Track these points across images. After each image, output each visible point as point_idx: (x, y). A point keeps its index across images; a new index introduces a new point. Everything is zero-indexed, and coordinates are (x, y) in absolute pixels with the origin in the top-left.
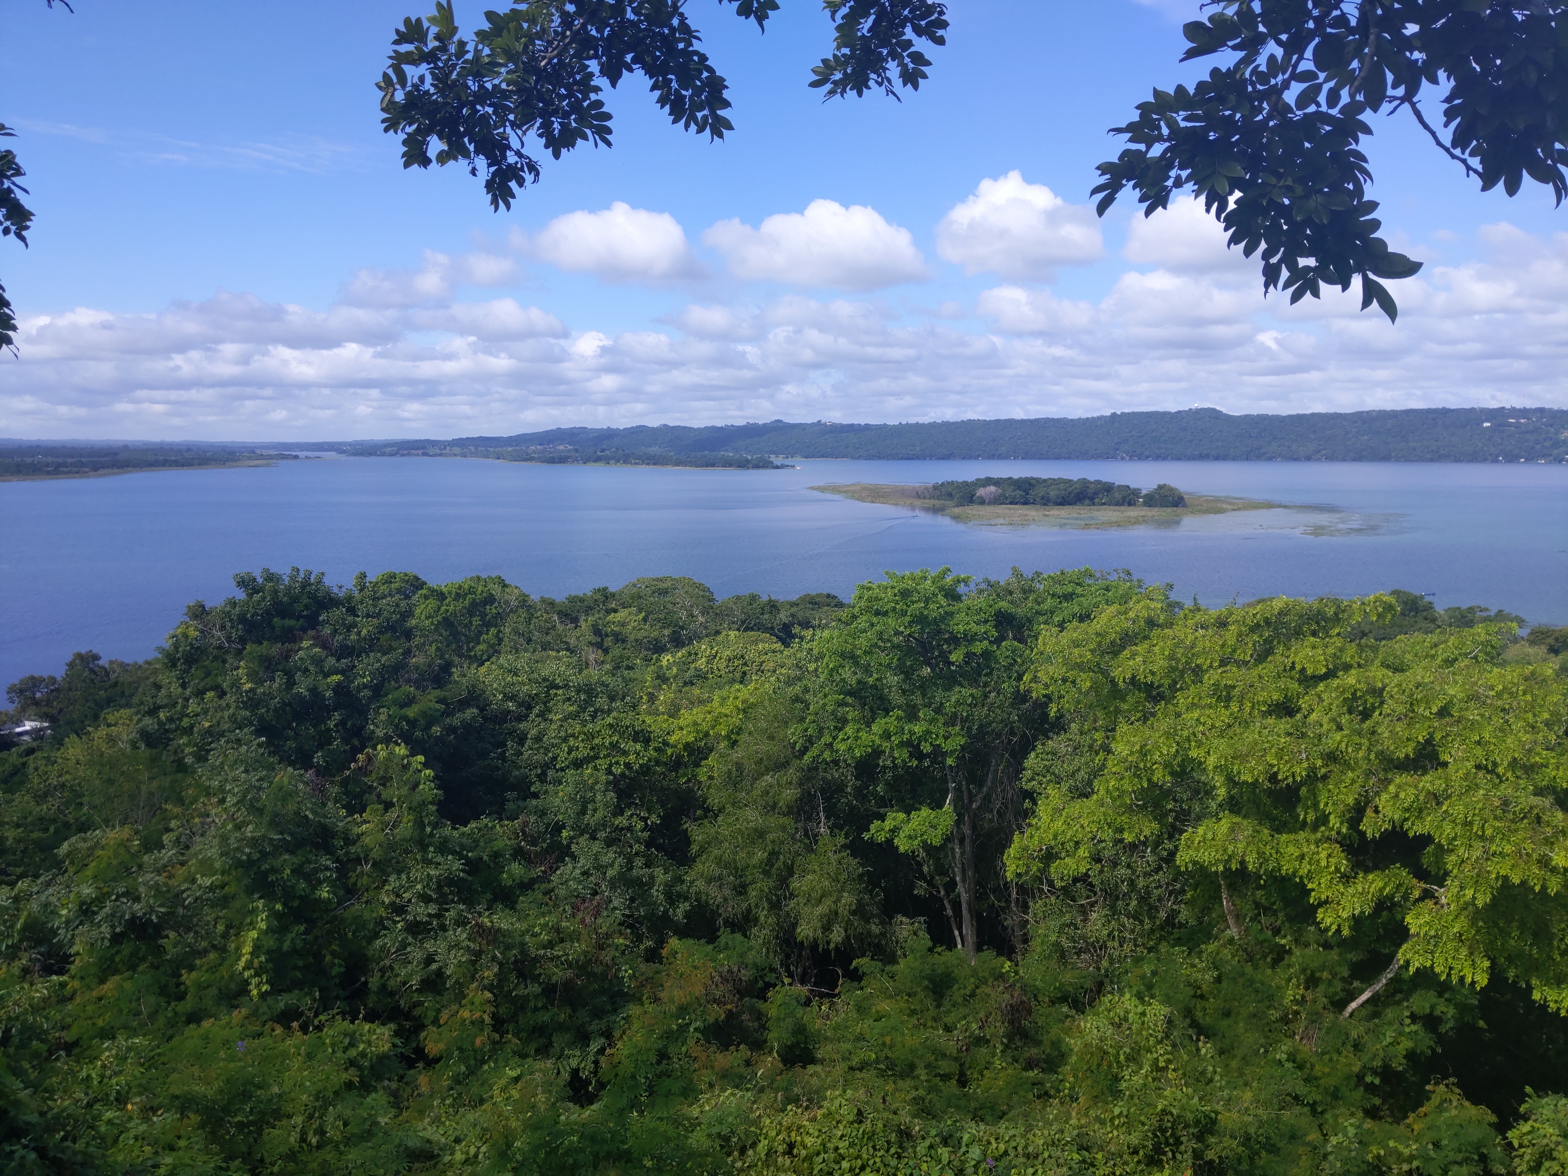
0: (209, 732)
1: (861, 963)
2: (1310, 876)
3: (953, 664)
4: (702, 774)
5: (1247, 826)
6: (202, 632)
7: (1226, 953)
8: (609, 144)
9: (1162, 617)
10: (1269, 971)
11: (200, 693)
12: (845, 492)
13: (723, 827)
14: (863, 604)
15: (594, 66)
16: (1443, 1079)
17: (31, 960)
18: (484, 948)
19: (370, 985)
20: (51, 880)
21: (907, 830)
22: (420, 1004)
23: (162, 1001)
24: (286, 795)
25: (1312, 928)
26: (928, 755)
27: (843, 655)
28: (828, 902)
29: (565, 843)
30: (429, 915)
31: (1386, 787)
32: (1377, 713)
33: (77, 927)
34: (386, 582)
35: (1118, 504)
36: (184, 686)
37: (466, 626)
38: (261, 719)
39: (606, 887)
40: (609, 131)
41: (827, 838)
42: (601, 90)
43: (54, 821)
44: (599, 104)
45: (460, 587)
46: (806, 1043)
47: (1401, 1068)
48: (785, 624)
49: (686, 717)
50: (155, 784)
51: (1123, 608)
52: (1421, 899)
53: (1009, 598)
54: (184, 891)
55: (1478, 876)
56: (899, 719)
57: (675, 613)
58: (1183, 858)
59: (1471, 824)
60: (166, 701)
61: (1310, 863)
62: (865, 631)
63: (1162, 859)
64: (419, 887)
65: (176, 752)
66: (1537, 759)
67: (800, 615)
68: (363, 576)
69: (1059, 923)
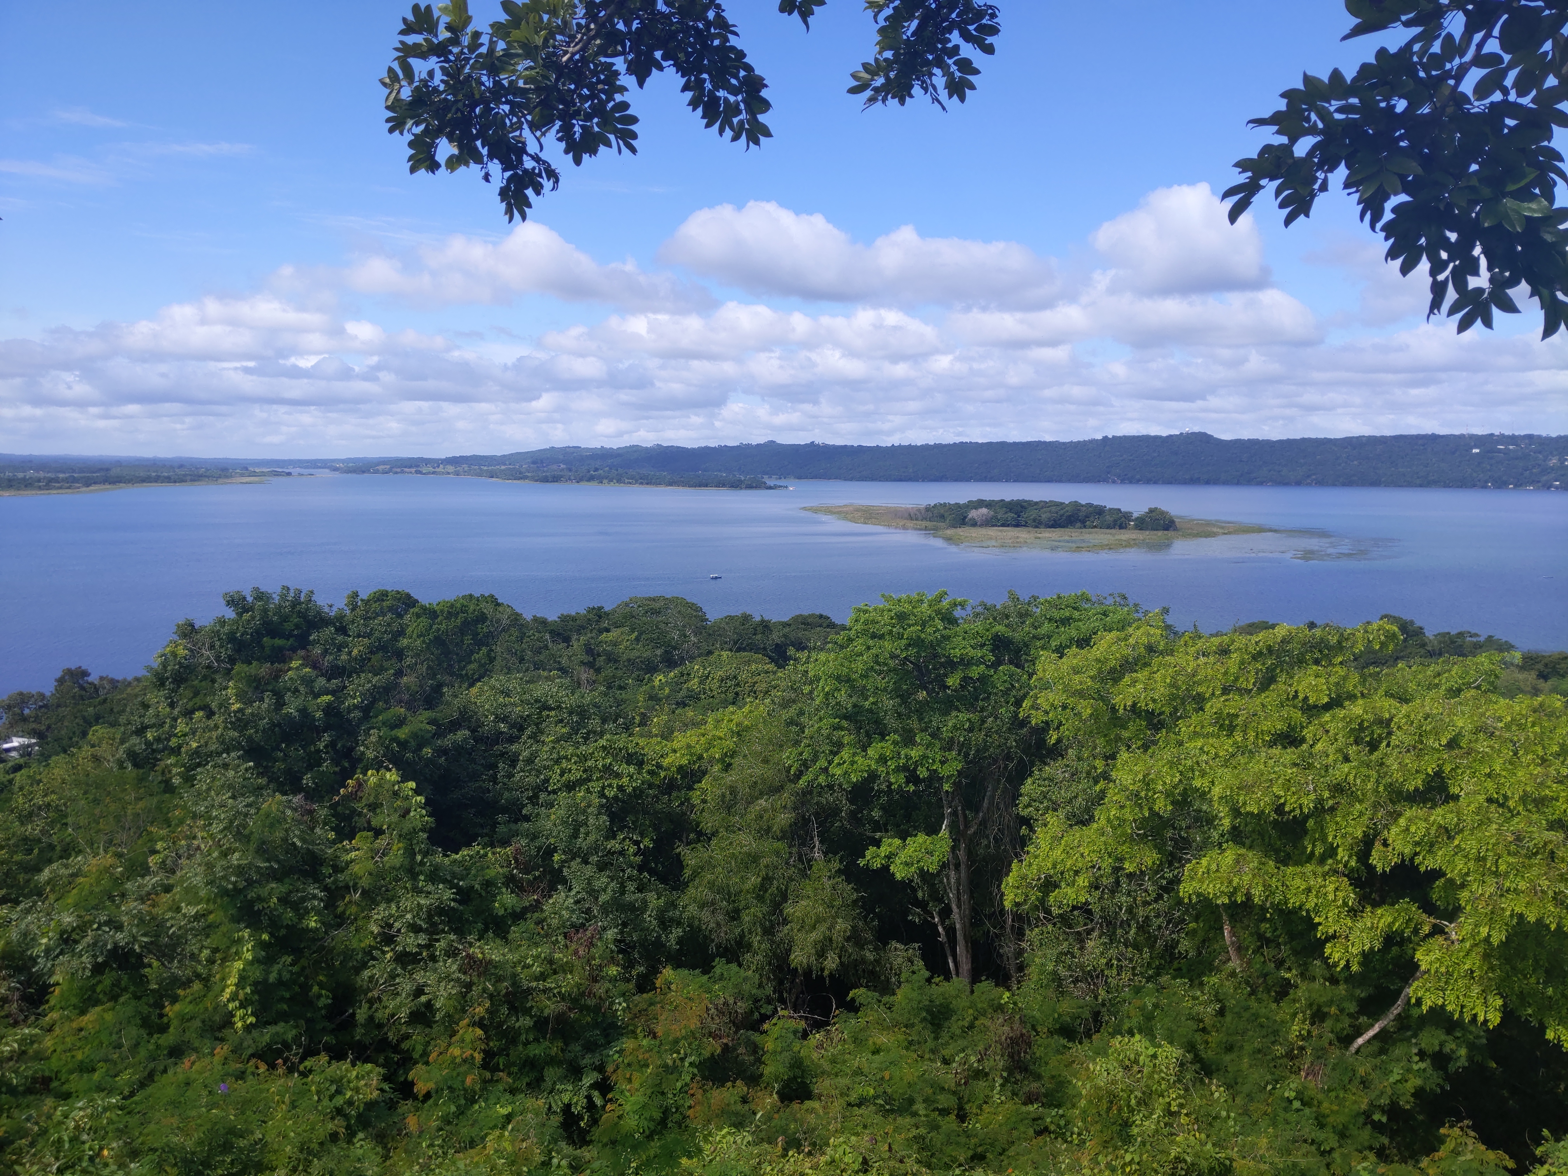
0: (196, 752)
1: (858, 993)
2: (1317, 910)
3: (949, 688)
4: (695, 797)
5: (1253, 858)
6: (191, 650)
7: (1229, 986)
8: (633, 150)
9: (1162, 643)
10: (1274, 1006)
11: (188, 713)
12: (839, 513)
13: (716, 851)
14: (859, 627)
15: (619, 64)
16: (1458, 1121)
17: (9, 989)
18: (475, 979)
19: (358, 1017)
20: (31, 907)
21: (903, 857)
22: (407, 1037)
23: (143, 1032)
24: (274, 822)
25: (1317, 962)
26: (924, 780)
27: (838, 678)
28: (822, 928)
29: (556, 866)
30: (419, 945)
31: (1396, 820)
32: (1384, 744)
33: (57, 956)
34: (378, 600)
35: (1108, 527)
36: (172, 705)
37: (457, 644)
38: (250, 739)
39: (598, 912)
40: (634, 136)
41: (822, 864)
42: (627, 90)
43: (39, 841)
44: (625, 106)
45: (452, 606)
46: (803, 1077)
47: (1408, 1107)
48: (777, 645)
49: (680, 740)
50: (141, 804)
51: (1122, 635)
52: (1431, 935)
53: (1006, 622)
54: (167, 920)
55: (1492, 913)
56: (895, 743)
57: (667, 632)
58: (1186, 889)
59: (1484, 859)
60: (153, 721)
61: (1317, 897)
62: (861, 654)
63: (1161, 888)
64: (409, 916)
65: (163, 773)
66: (1547, 792)
67: (792, 636)
68: (356, 595)
69: (1055, 952)
